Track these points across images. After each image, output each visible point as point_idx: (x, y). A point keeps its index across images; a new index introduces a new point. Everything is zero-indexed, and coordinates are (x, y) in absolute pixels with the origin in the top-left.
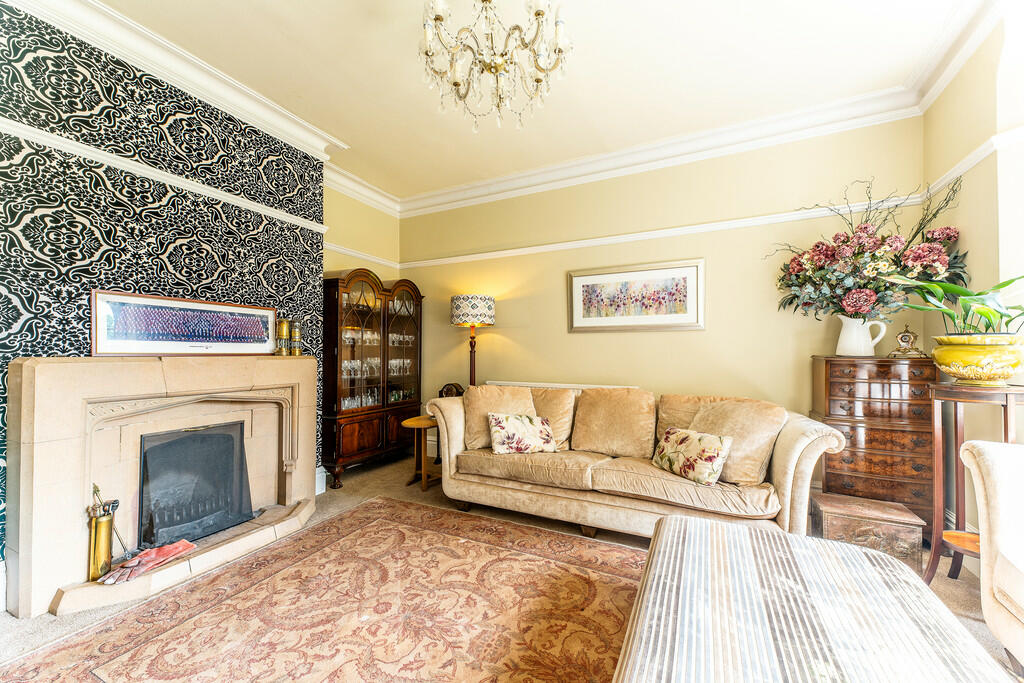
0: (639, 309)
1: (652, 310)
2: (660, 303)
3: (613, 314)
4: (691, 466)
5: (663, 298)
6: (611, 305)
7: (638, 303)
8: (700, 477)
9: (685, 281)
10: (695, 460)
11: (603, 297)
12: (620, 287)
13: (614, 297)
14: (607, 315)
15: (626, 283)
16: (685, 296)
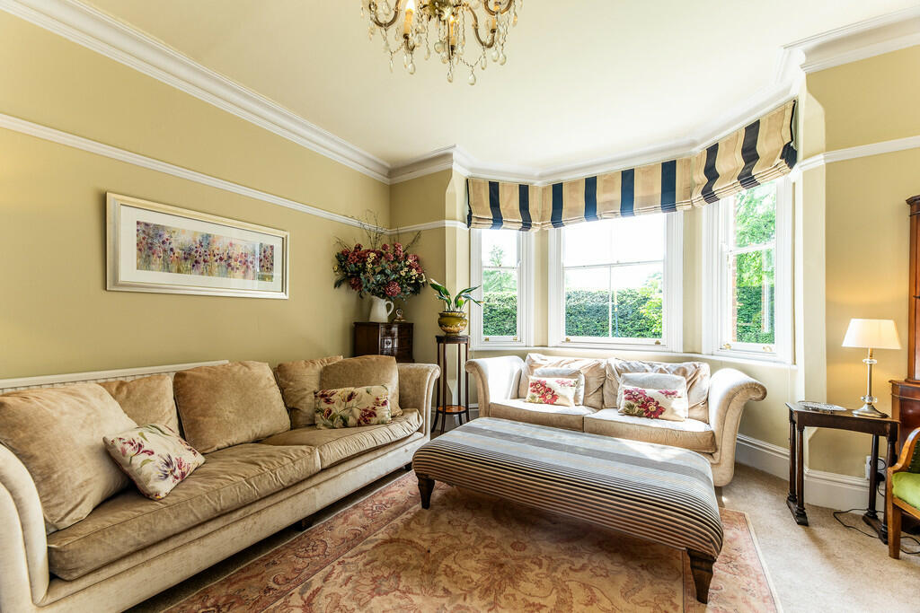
0: (224, 269)
1: (239, 273)
2: (248, 267)
3: (188, 271)
4: (373, 414)
5: (252, 263)
6: (186, 259)
7: (223, 263)
8: (384, 419)
9: (272, 249)
10: (374, 408)
11: (172, 246)
12: (198, 238)
13: (191, 249)
14: (179, 271)
15: (208, 236)
16: (272, 264)
